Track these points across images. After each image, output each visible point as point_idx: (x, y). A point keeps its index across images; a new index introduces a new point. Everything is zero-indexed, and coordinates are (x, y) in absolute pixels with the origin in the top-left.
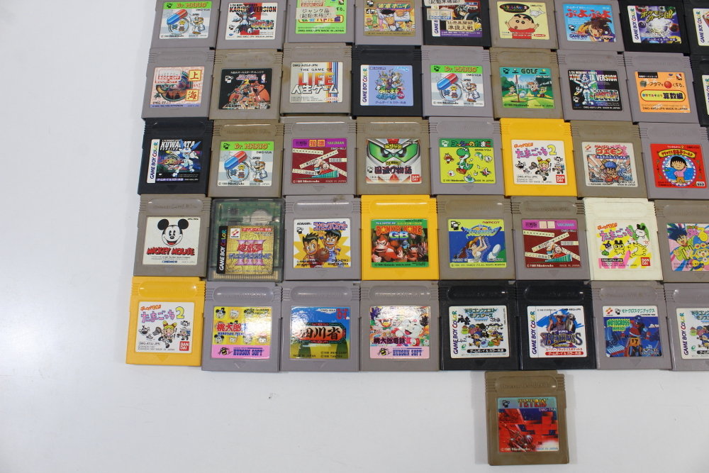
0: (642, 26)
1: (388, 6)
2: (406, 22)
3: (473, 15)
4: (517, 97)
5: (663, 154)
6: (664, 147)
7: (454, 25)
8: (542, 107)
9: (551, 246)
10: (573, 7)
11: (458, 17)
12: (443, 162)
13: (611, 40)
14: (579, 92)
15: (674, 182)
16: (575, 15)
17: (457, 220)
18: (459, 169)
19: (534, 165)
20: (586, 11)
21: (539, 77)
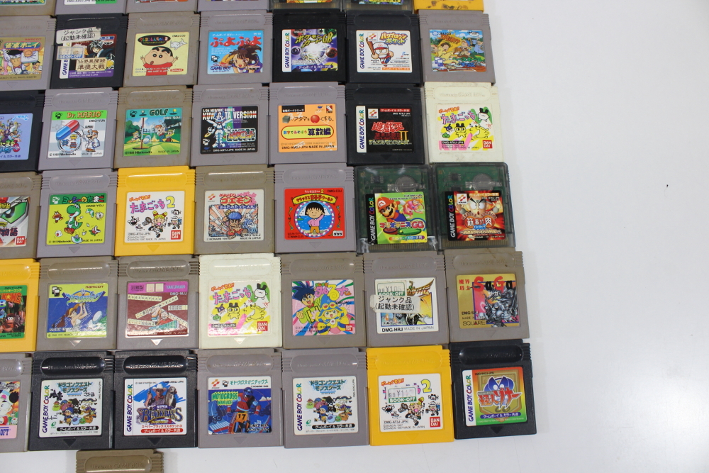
0: (295, 53)
1: (16, 46)
2: (33, 64)
3: (107, 52)
4: (140, 143)
5: (298, 200)
6: (301, 192)
7: (84, 65)
8: (166, 153)
9: (157, 312)
10: (219, 35)
11: (91, 54)
12: (51, 221)
13: (257, 71)
14: (210, 133)
15: (306, 232)
16: (221, 44)
17: (58, 286)
18: (67, 229)
19: (148, 220)
20: (234, 39)
21: (168, 118)
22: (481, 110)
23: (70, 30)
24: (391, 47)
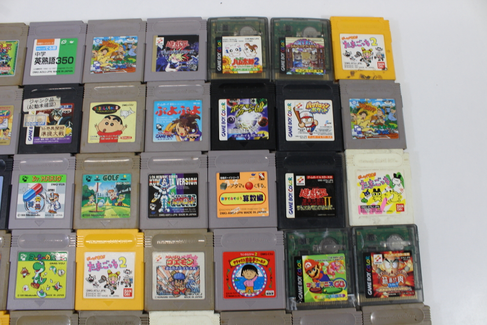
0: (230, 122)
2: (4, 130)
3: (66, 120)
4: (95, 207)
5: (234, 262)
6: (237, 255)
7: (47, 131)
8: (118, 217)
10: (163, 105)
11: (52, 121)
12: (20, 276)
13: (197, 139)
14: (156, 199)
15: (242, 292)
16: (165, 113)
18: (33, 284)
19: (103, 279)
20: (176, 108)
21: (119, 184)
22: (395, 175)
23: (35, 99)
24: (316, 116)
